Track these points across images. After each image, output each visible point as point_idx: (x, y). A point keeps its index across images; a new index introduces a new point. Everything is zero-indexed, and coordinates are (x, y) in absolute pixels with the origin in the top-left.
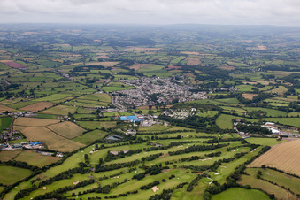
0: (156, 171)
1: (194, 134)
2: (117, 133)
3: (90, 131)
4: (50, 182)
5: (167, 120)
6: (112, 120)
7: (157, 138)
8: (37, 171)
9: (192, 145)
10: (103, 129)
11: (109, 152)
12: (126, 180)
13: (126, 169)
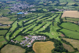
2: (20, 17)
3: (11, 18)
6: (15, 14)
7: (32, 16)
8: (8, 30)
9: (43, 16)
10: (15, 17)
11: (23, 22)
12: (34, 27)
13: (32, 24)
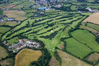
0: (52, 25)
1: (63, 12)
2: (38, 13)
3: (28, 13)
4: (17, 31)
5: (54, 8)
6: (36, 9)
7: (51, 14)
8: (12, 28)
9: (63, 16)
10: (33, 12)
11: (36, 20)
12: (42, 29)
13: (42, 25)
